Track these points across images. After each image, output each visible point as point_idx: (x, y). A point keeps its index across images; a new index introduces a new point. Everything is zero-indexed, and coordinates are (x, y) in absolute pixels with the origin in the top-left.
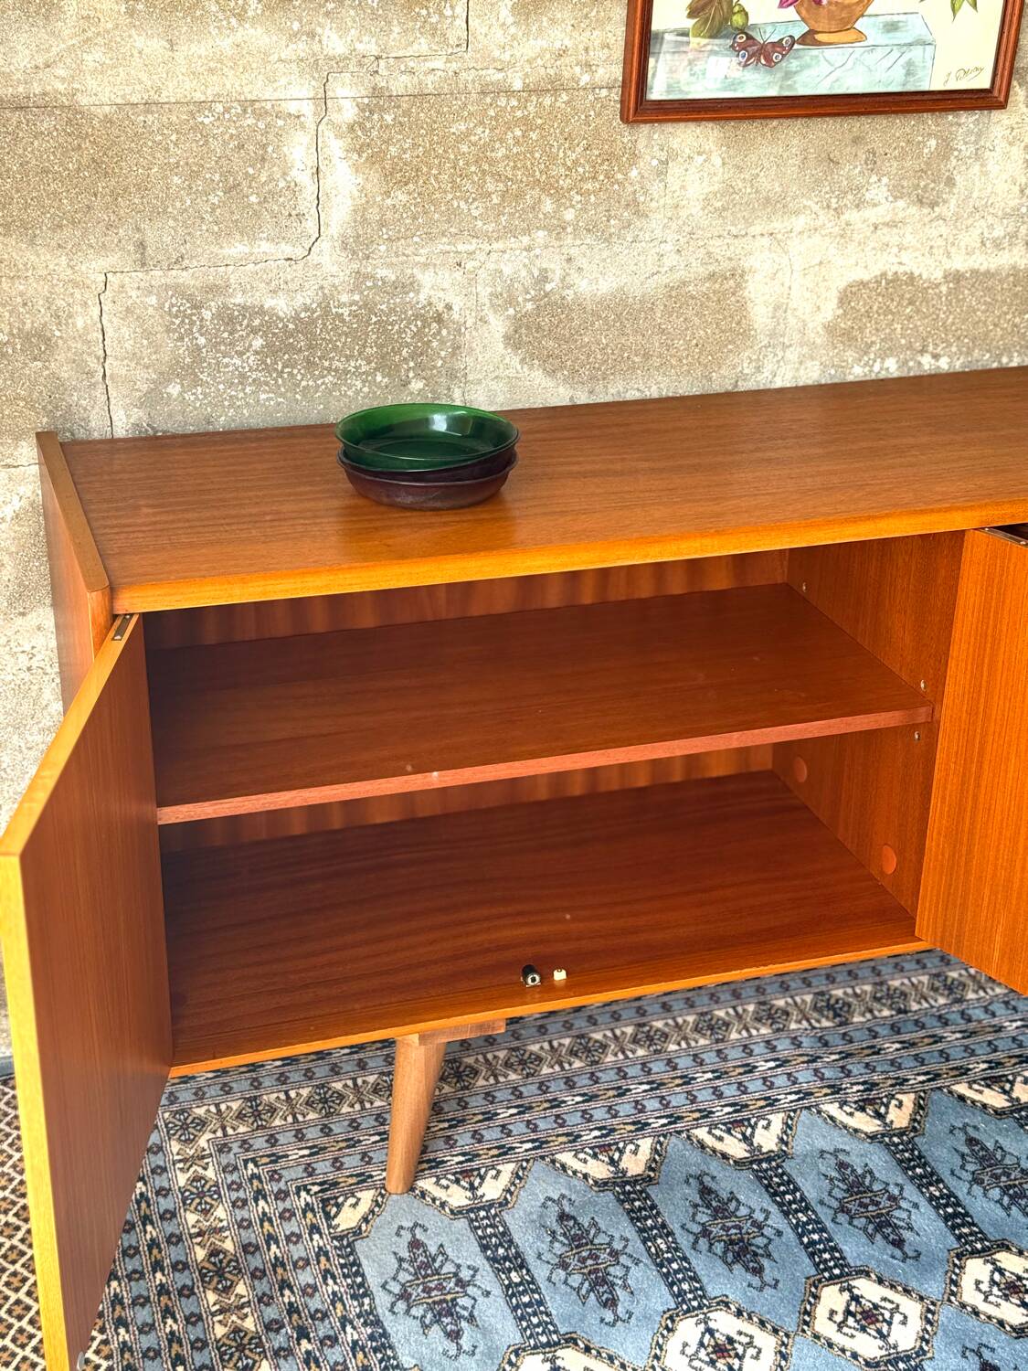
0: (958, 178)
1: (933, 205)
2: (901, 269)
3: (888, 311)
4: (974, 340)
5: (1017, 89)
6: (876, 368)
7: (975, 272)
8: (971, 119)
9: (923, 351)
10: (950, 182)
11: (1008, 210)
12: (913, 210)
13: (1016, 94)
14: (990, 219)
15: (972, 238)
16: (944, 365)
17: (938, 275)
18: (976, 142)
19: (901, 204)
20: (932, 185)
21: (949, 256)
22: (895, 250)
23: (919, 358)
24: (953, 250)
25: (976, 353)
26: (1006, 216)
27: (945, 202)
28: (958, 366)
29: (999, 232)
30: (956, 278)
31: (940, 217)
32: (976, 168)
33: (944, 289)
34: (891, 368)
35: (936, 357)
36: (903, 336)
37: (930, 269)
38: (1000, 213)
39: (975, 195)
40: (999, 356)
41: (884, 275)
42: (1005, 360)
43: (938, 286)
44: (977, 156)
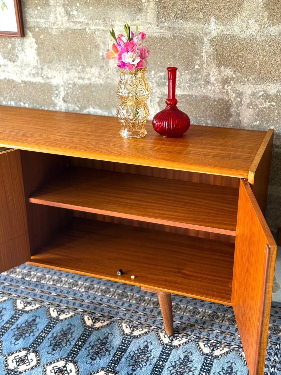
0: (19, 55)
1: (14, 62)
2: (10, 78)
3: (9, 89)
4: (34, 100)
5: (29, 33)
6: (9, 103)
7: (30, 82)
8: (19, 40)
9: (20, 101)
10: (17, 56)
11: (35, 66)
12: (9, 62)
13: (29, 34)
14: (31, 68)
15: (26, 72)
16: (27, 105)
17: (20, 81)
18: (21, 46)
19: (6, 60)
20: (12, 57)
21: (21, 76)
22: (7, 72)
23: (20, 103)
24: (22, 75)
25: (35, 105)
26: (34, 68)
27: (17, 61)
28: (31, 106)
29: (33, 72)
30: (25, 83)
31: (16, 65)
32: (23, 53)
33: (22, 85)
34: (13, 103)
35: (24, 103)
36: (14, 96)
37: (18, 79)
38: (33, 67)
39: (25, 61)
40: (41, 107)
41: (6, 78)
42: (43, 108)
43: (20, 84)
44: (23, 50)
